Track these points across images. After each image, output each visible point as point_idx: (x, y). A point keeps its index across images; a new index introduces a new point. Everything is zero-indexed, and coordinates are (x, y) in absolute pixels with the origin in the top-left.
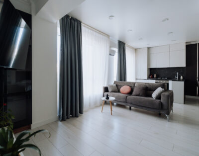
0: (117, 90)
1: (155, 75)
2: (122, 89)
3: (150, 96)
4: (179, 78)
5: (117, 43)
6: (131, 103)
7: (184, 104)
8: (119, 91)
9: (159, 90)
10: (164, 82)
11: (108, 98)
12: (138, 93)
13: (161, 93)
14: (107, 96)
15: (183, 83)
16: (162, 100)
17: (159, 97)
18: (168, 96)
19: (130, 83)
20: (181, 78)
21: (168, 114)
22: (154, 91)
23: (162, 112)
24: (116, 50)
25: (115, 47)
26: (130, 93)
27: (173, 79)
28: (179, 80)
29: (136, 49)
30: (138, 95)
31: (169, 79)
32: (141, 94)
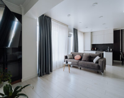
0: (73, 58)
1: (95, 48)
2: (76, 57)
3: (92, 61)
4: (110, 50)
5: (73, 30)
6: (81, 66)
7: (113, 65)
9: (98, 58)
10: (101, 52)
11: (67, 63)
12: (85, 60)
13: (99, 59)
14: (67, 61)
15: (112, 53)
16: (99, 64)
17: (97, 62)
18: (103, 62)
19: (80, 53)
20: (111, 50)
21: (103, 72)
22: (95, 58)
23: (99, 71)
24: (72, 34)
25: (72, 32)
26: (81, 59)
27: (106, 51)
28: (110, 51)
29: (84, 33)
30: (85, 61)
31: (104, 50)
32: (87, 60)
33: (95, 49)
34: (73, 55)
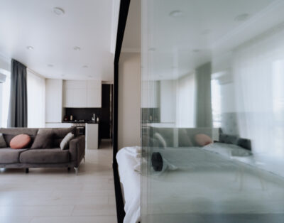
0: (4, 144)
1: (71, 117)
8: (8, 146)
12: (40, 145)
16: (70, 150)
18: (77, 143)
19: (30, 130)
20: (98, 119)
22: (63, 138)
23: (71, 165)
24: (8, 73)
25: (7, 69)
26: (28, 146)
27: (89, 121)
28: (96, 122)
29: (46, 80)
32: (44, 146)
33: (71, 119)
34: (4, 135)
